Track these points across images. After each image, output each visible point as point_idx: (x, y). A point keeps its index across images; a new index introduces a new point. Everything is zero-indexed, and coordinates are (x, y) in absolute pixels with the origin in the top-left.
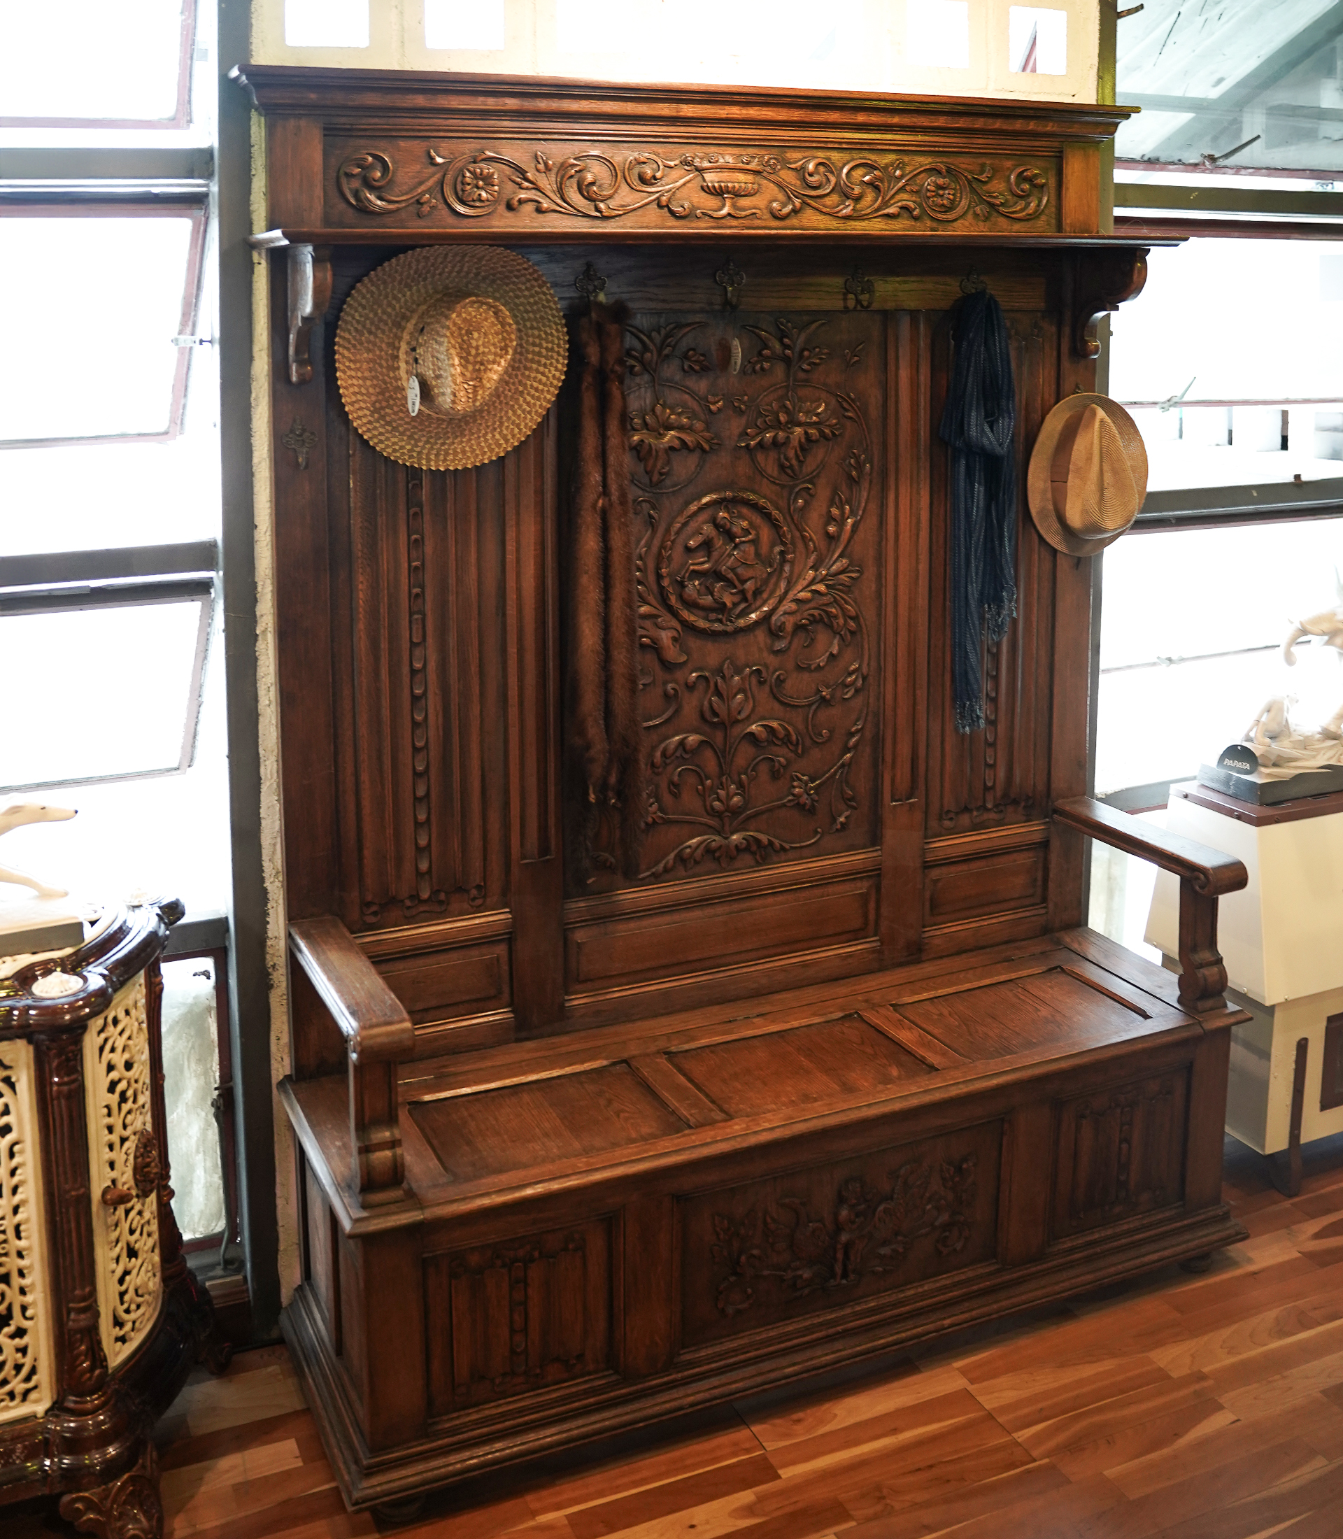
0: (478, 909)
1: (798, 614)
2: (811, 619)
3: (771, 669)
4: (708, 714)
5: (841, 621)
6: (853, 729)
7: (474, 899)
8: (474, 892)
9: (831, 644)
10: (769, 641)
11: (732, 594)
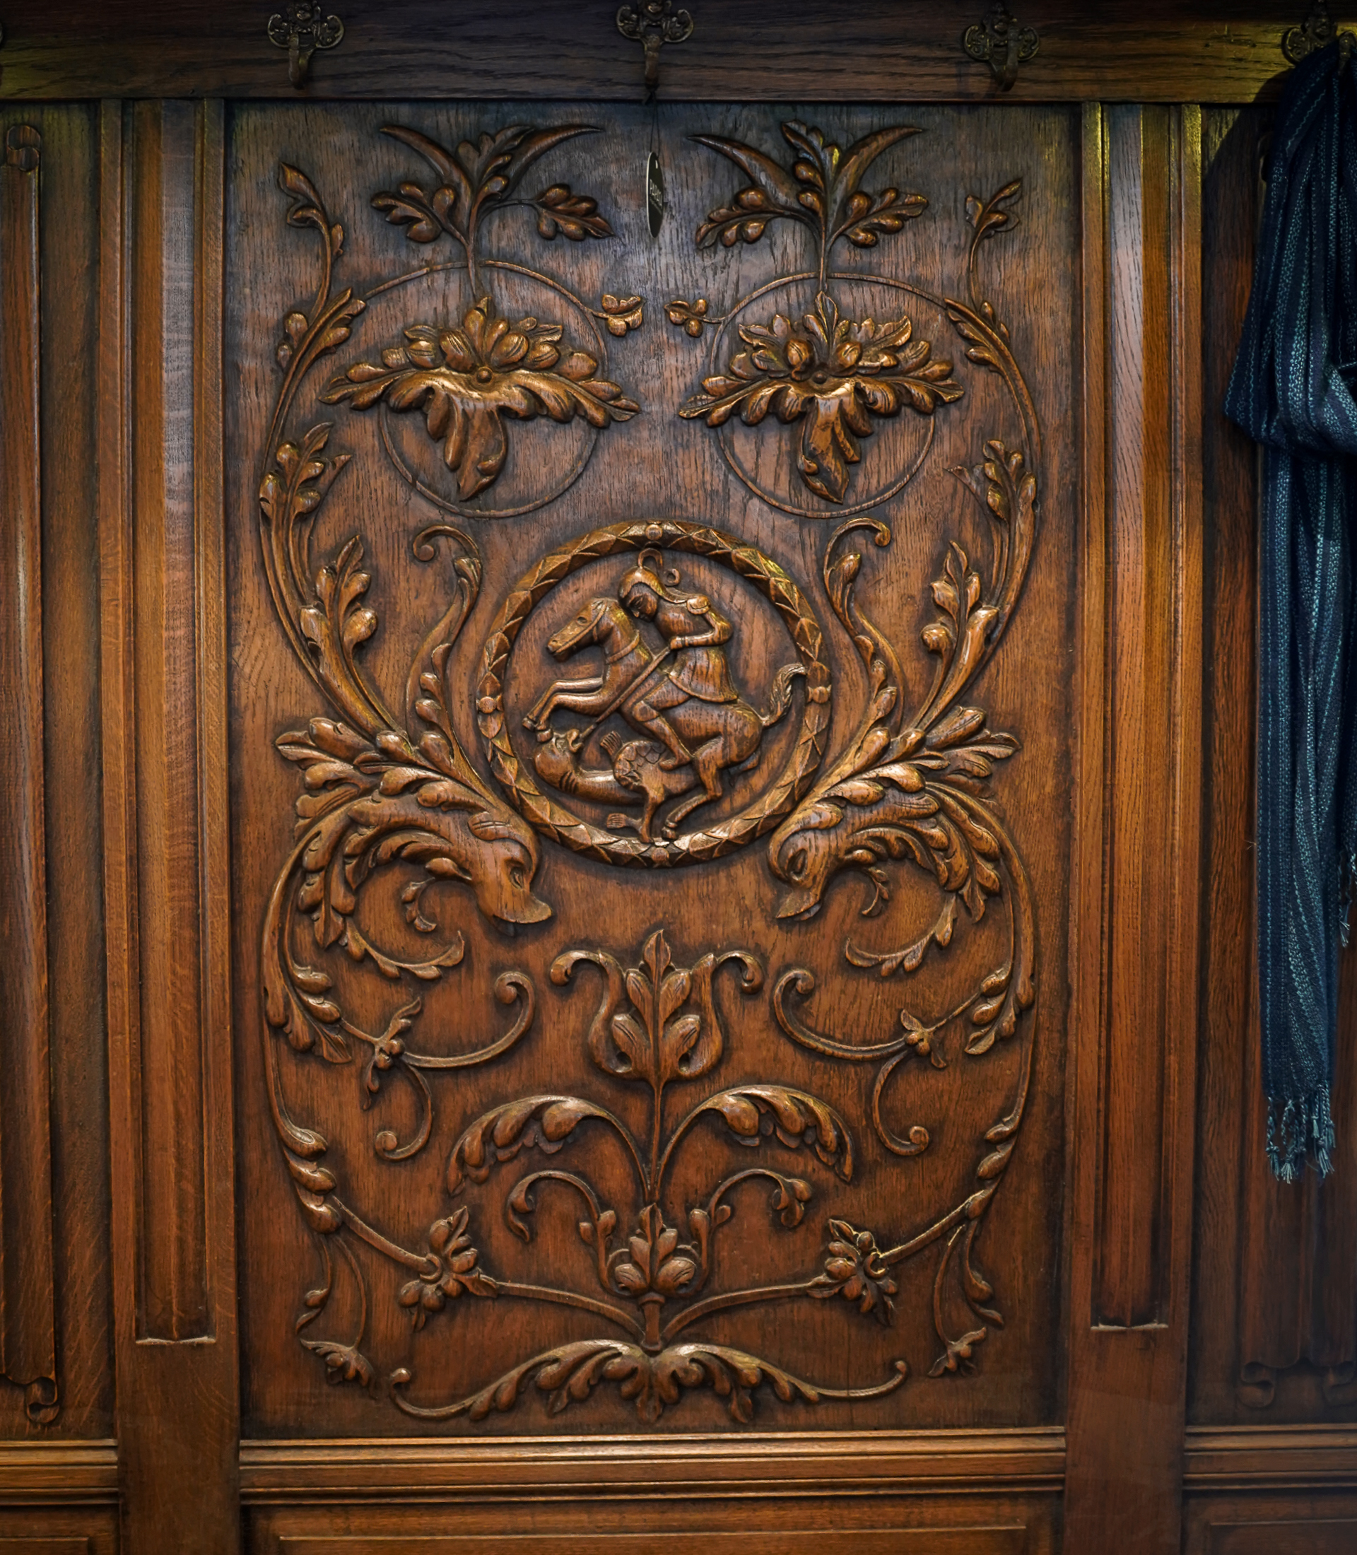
0: (48, 1430)
1: (842, 833)
2: (879, 848)
3: (775, 960)
4: (601, 1055)
5: (960, 862)
6: (991, 1133)
7: (36, 1407)
8: (37, 1391)
9: (935, 916)
10: (768, 893)
11: (663, 769)
